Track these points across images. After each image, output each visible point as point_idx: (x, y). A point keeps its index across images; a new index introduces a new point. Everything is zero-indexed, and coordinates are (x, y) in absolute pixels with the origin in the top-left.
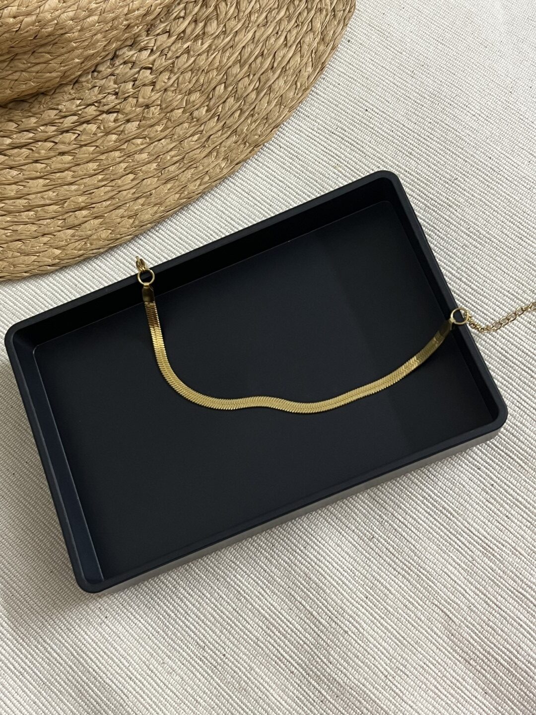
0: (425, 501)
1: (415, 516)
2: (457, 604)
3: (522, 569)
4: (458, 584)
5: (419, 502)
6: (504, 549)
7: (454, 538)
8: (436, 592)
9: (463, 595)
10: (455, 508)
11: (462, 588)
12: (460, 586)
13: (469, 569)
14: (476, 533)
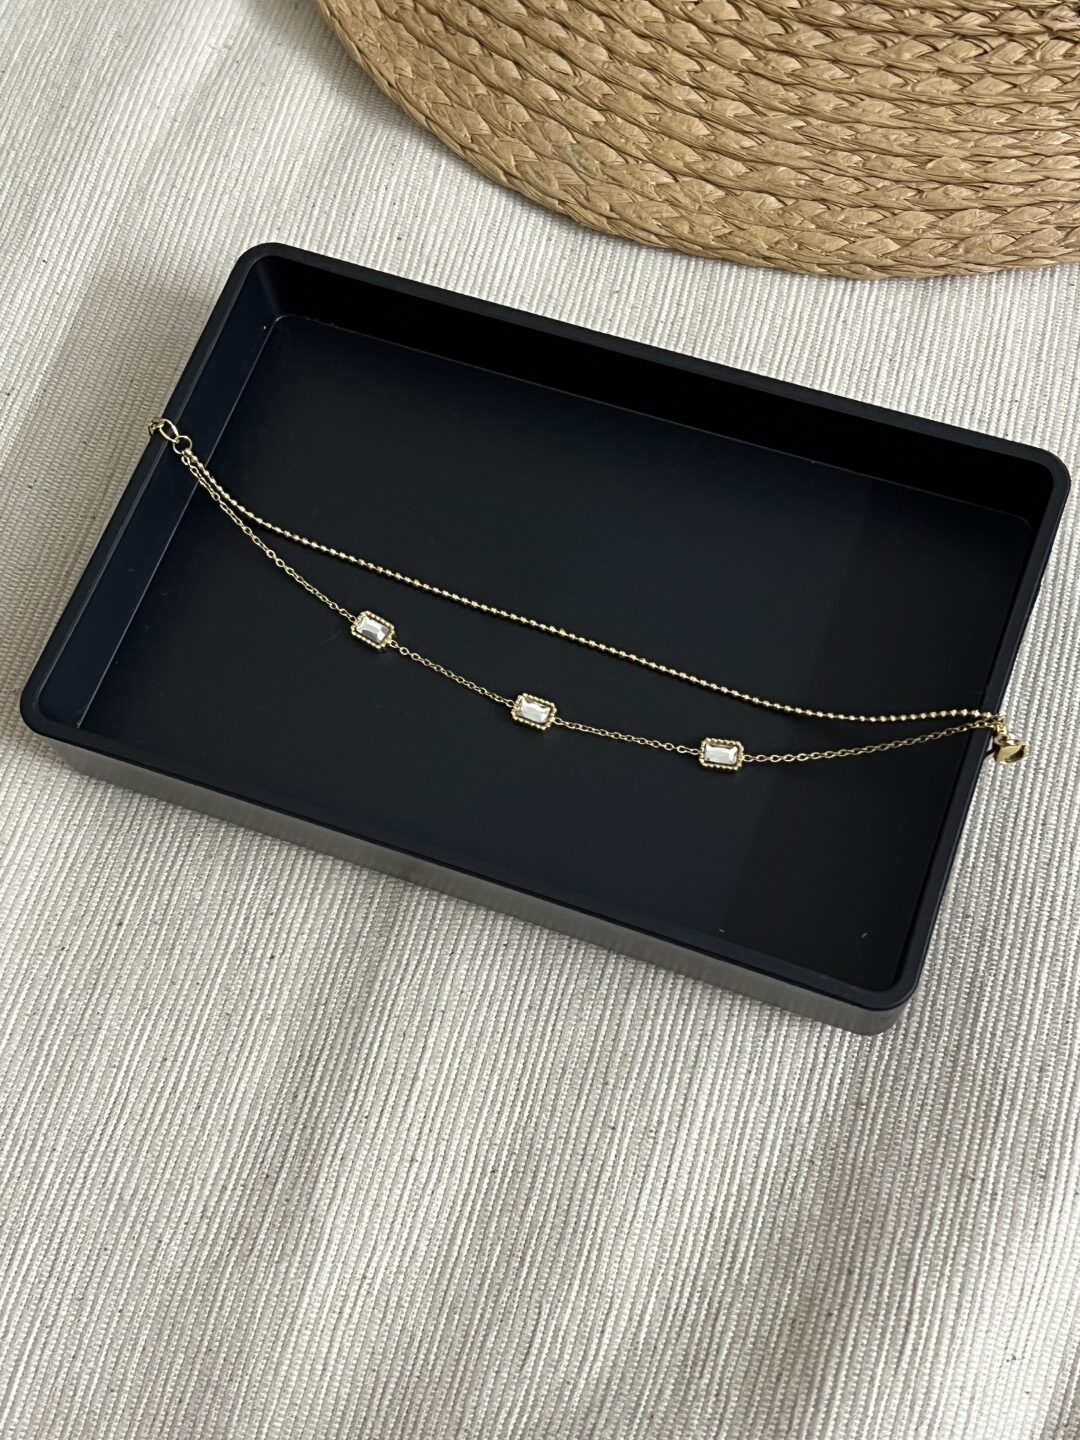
5: (725, 1187)
8: (566, 1302)
14: (719, 1328)
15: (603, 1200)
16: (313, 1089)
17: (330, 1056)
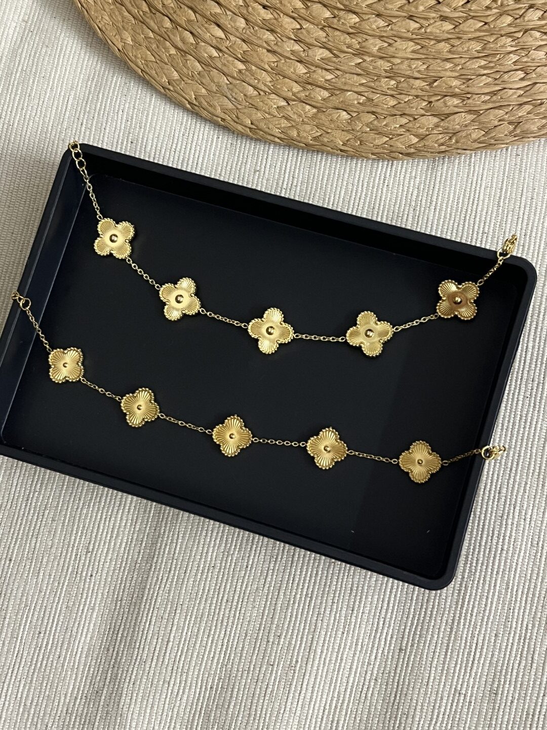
16: (117, 647)
17: (124, 629)
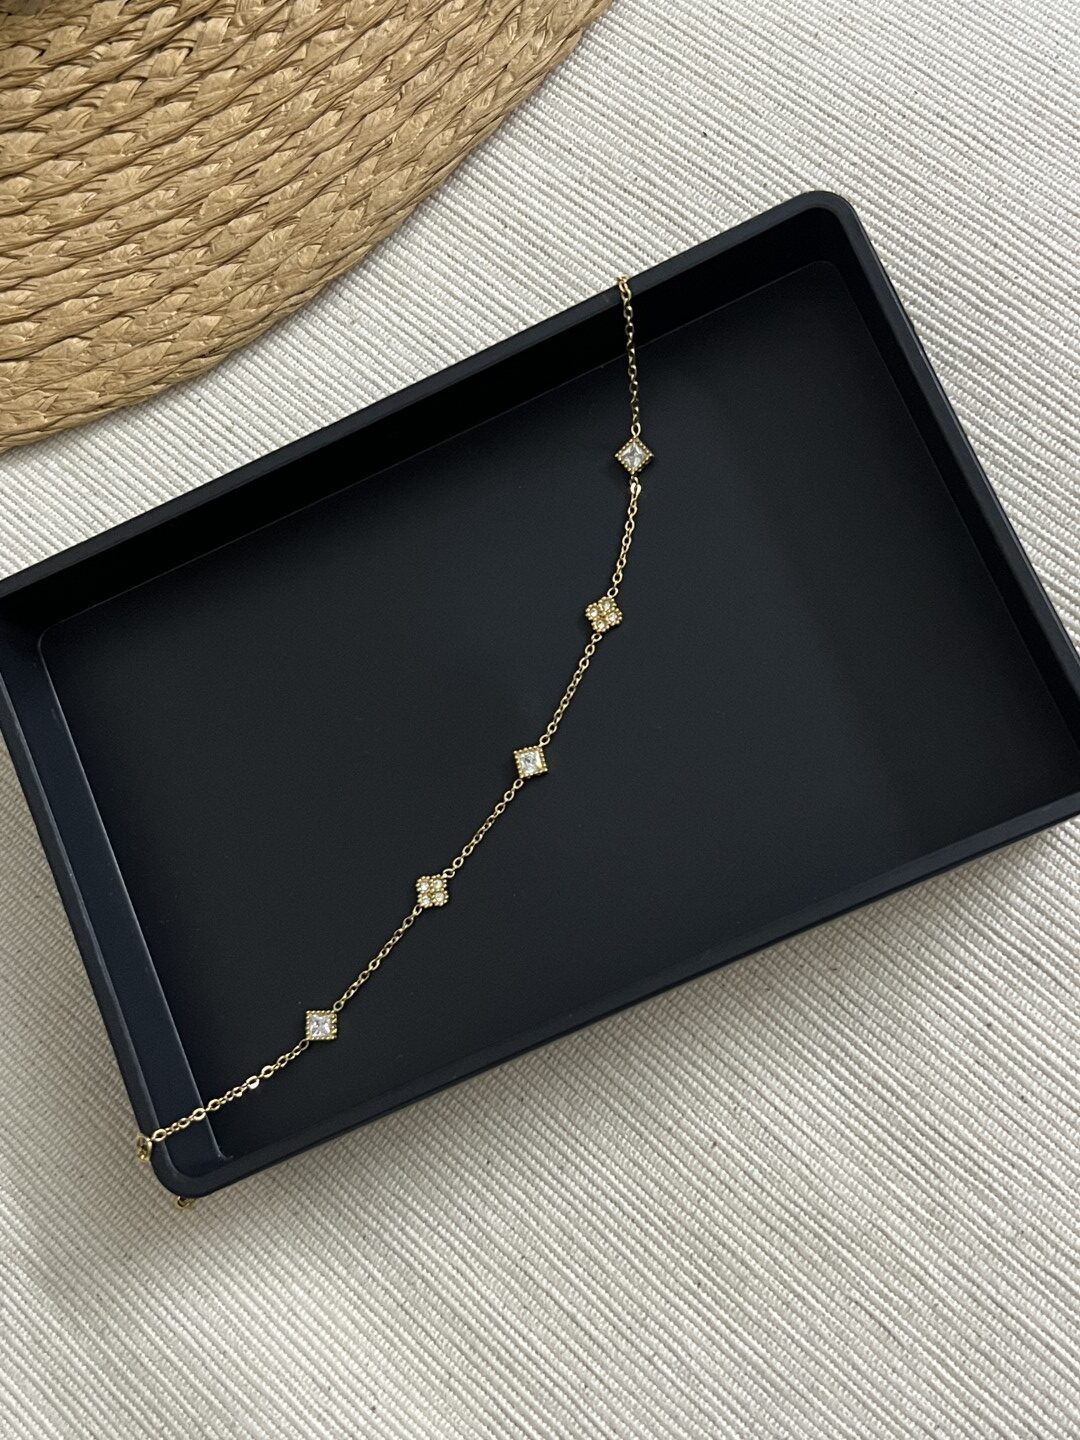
0: (833, 1062)
1: (810, 1098)
2: (902, 1298)
3: (1055, 1219)
4: (908, 1255)
5: (819, 1064)
6: (1015, 1172)
7: (899, 1148)
8: (857, 1272)
9: (920, 1280)
10: (903, 1079)
11: (917, 1263)
12: (913, 1259)
13: (933, 1219)
14: (951, 1136)
15: (778, 1189)
